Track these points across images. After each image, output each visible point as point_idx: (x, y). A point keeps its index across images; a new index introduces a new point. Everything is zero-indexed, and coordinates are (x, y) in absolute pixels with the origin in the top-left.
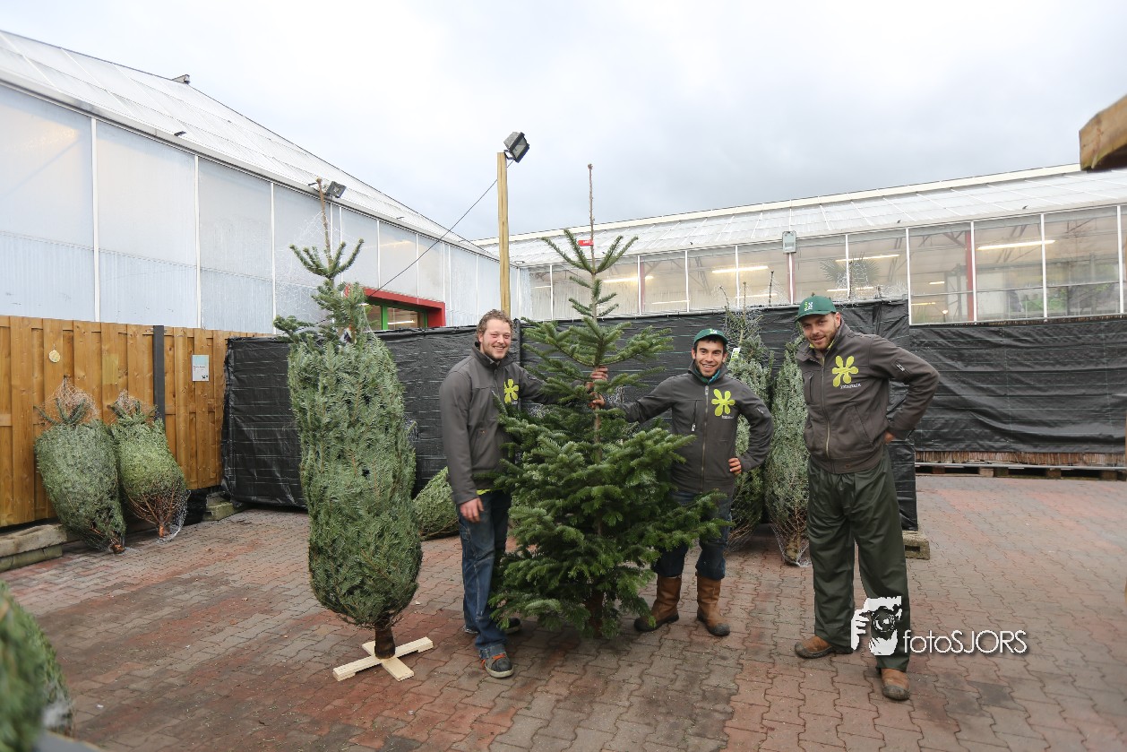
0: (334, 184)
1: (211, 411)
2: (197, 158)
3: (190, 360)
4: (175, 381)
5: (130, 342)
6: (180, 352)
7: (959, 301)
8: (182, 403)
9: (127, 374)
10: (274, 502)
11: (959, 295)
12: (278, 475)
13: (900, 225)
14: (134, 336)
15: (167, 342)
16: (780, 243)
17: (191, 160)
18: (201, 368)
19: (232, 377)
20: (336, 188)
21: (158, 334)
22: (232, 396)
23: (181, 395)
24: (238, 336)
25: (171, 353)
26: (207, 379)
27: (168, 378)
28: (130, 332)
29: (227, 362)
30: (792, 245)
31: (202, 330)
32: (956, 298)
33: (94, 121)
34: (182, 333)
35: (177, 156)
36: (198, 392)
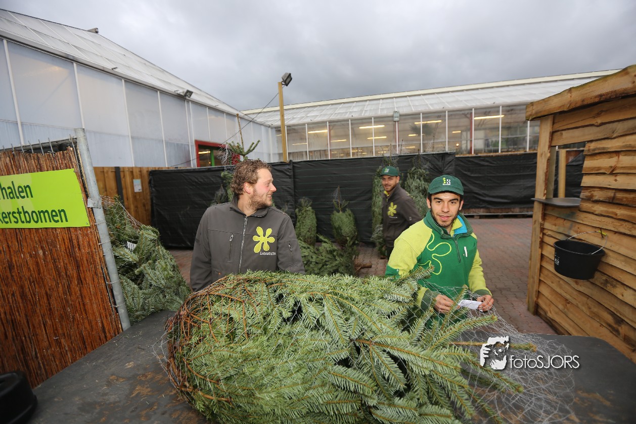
0: (188, 91)
1: (144, 206)
2: (123, 81)
3: (132, 183)
4: (127, 192)
5: (106, 175)
6: (128, 178)
7: (467, 143)
8: (131, 203)
9: (106, 191)
10: (180, 246)
11: (467, 141)
12: (181, 233)
13: (444, 109)
14: (107, 172)
15: (122, 174)
16: (392, 117)
17: (119, 81)
18: (138, 186)
19: (153, 189)
20: (189, 93)
21: (117, 170)
22: (154, 198)
23: (131, 199)
24: (154, 169)
25: (124, 179)
26: (141, 191)
27: (124, 191)
28: (105, 171)
29: (150, 182)
30: (398, 117)
31: (136, 167)
32: (465, 142)
33: (75, 64)
34: (127, 170)
35: (114, 80)
36: (138, 197)
